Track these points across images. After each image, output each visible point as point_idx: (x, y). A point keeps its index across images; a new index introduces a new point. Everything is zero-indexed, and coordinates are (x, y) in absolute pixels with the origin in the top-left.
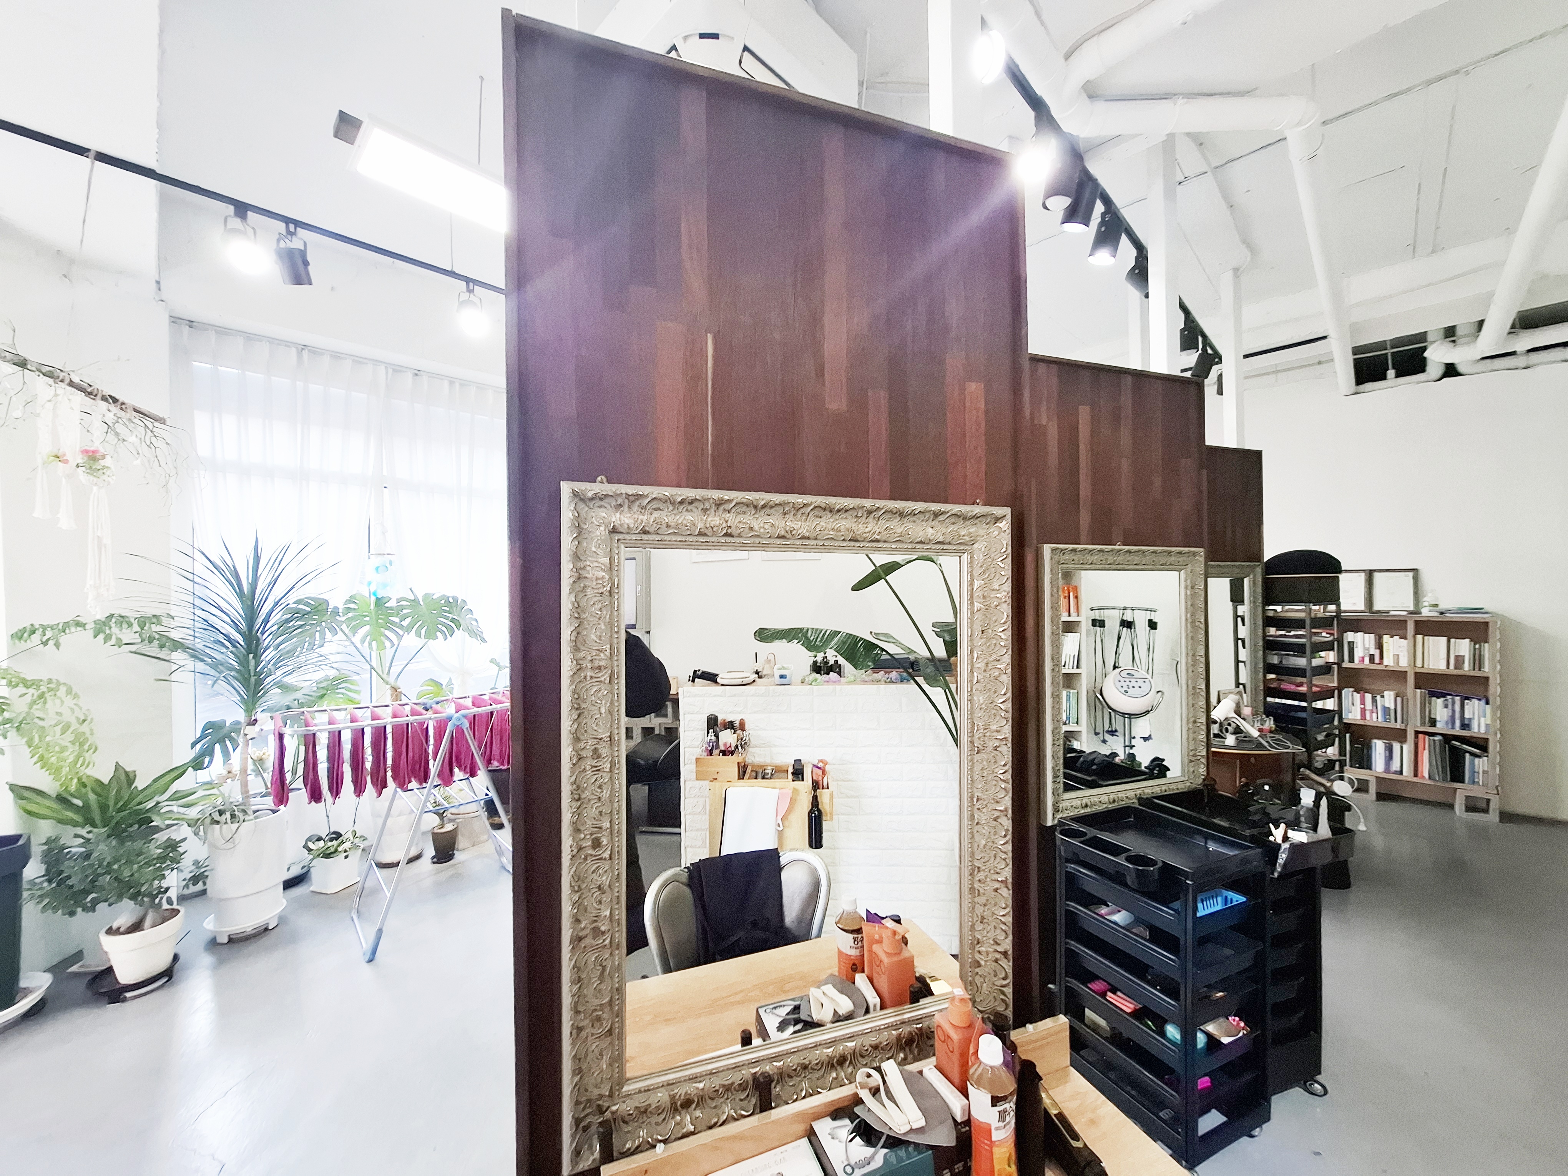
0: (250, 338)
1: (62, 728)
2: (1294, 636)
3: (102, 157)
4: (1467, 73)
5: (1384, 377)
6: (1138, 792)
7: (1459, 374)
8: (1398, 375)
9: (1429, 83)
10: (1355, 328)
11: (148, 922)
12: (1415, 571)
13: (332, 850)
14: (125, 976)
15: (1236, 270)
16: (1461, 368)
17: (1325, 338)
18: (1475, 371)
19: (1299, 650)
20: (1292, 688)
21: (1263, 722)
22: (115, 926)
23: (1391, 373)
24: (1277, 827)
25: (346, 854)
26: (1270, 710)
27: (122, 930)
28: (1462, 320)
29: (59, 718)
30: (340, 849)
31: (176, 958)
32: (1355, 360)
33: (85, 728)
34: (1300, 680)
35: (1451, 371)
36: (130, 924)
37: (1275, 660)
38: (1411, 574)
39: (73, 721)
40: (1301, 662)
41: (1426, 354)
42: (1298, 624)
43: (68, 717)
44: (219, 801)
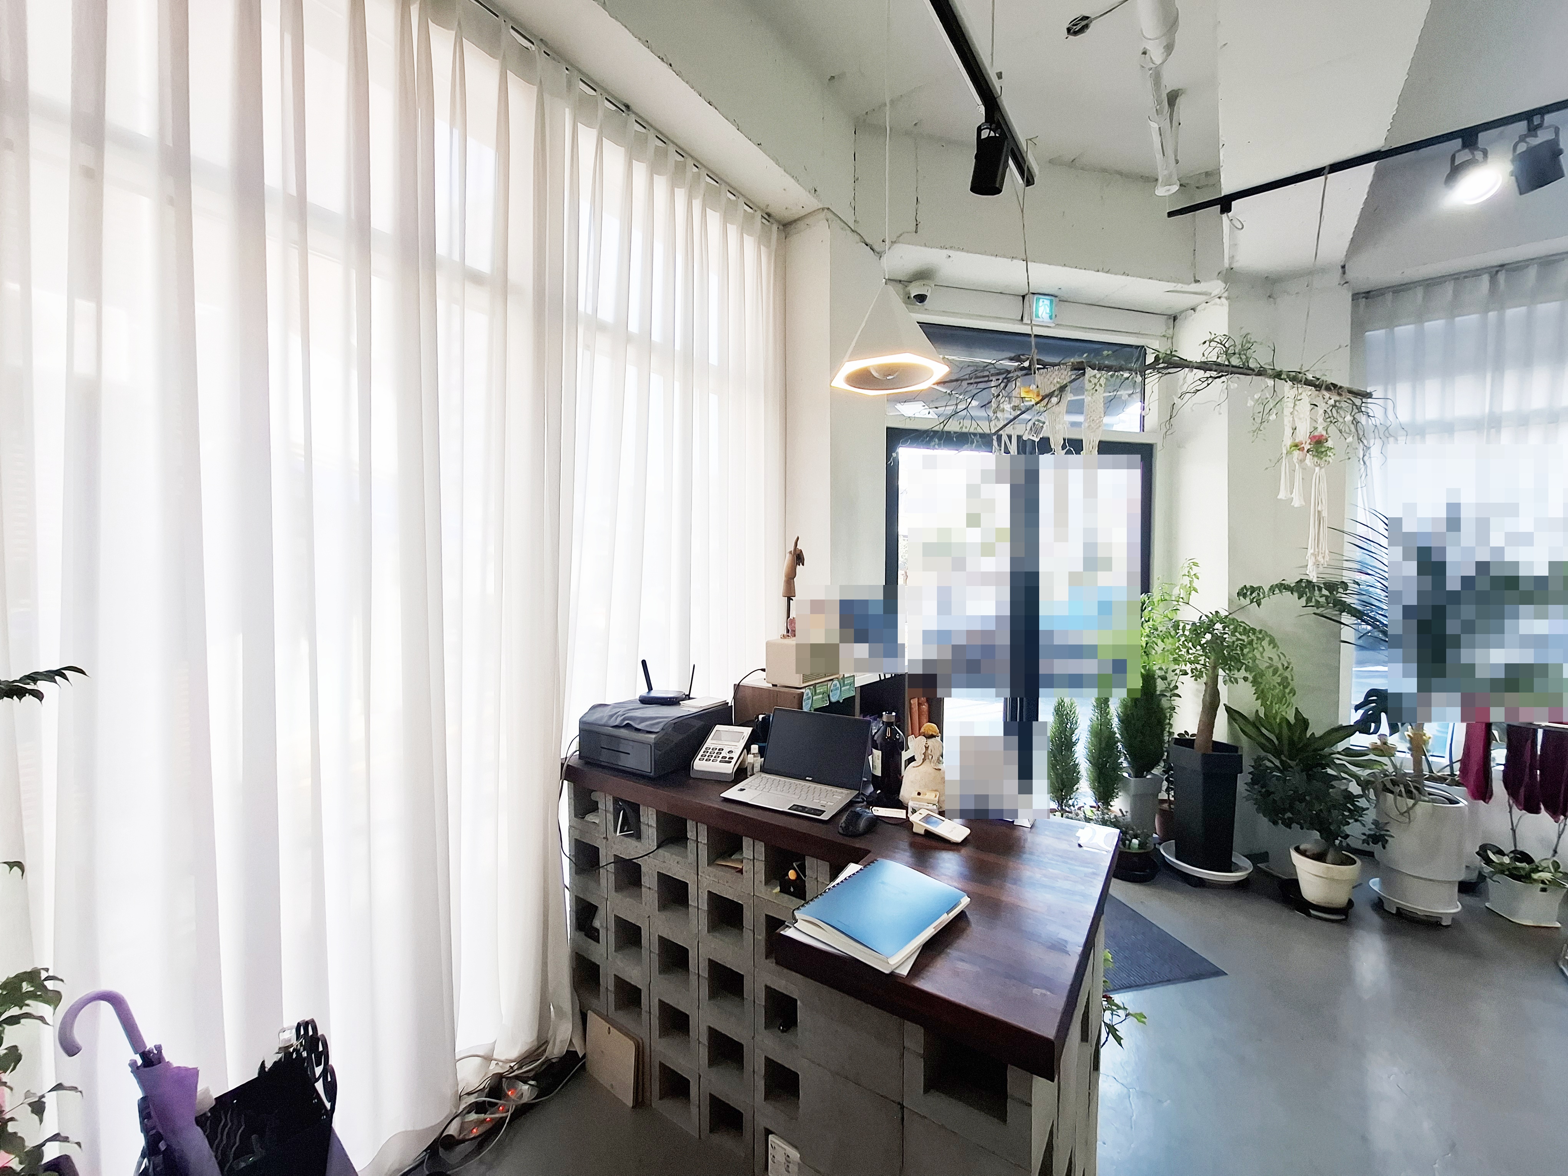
0: (1433, 283)
1: (1274, 672)
3: (1336, 167)
11: (1330, 858)
13: (1524, 872)
14: (1310, 894)
22: (1302, 848)
25: (1543, 884)
27: (1309, 853)
29: (1271, 662)
30: (1535, 876)
31: (1351, 902)
36: (1315, 852)
44: (1390, 771)
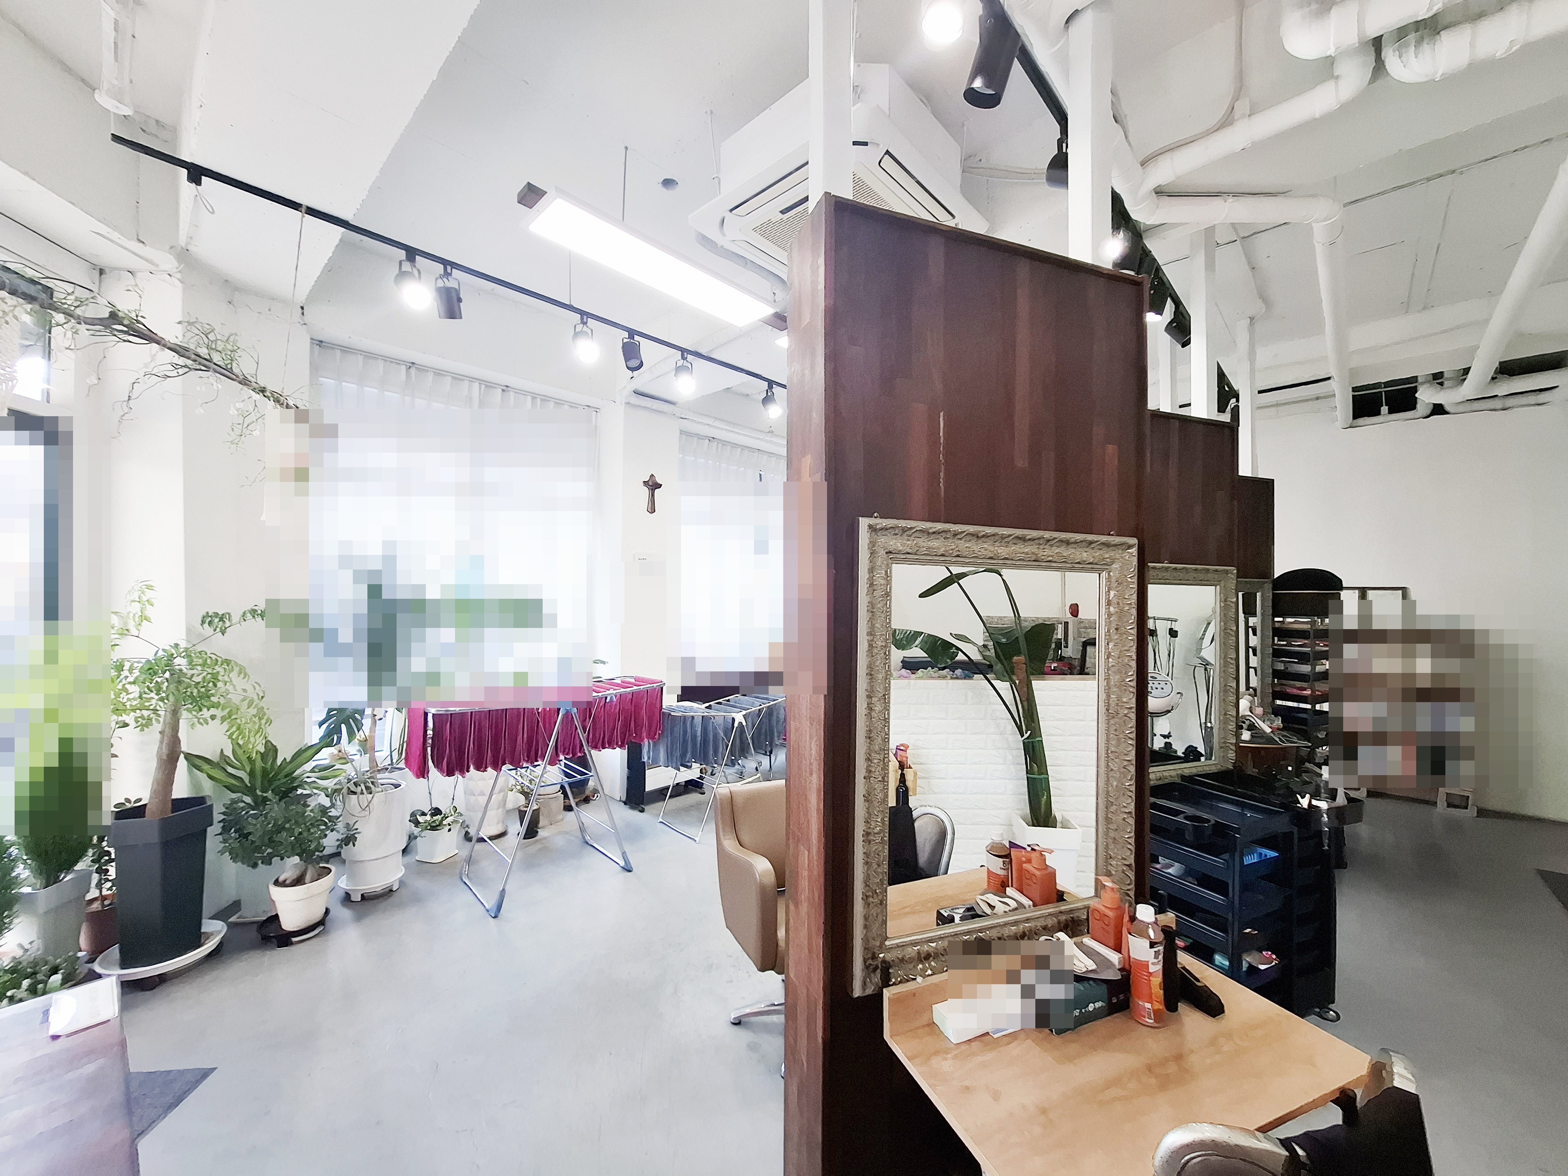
0: (369, 356)
1: (248, 704)
2: (1298, 645)
3: (311, 212)
4: (1462, 173)
5: (1377, 413)
6: (1179, 772)
7: (1447, 413)
8: (1391, 412)
9: (1429, 179)
10: (1353, 372)
11: (308, 877)
12: (1404, 590)
13: (437, 823)
14: (289, 923)
15: (1252, 319)
16: (1447, 408)
17: (1329, 378)
18: (1457, 411)
19: (1303, 658)
20: (1295, 692)
21: (1272, 722)
22: (281, 879)
23: (1384, 409)
24: (1303, 797)
25: (449, 827)
26: (1277, 711)
27: (288, 882)
28: (1448, 367)
29: (245, 694)
30: (444, 822)
31: (327, 911)
32: (1353, 396)
33: (262, 704)
34: (1304, 685)
35: (1438, 410)
36: (295, 877)
37: (1280, 667)
38: (1400, 592)
39: (256, 697)
40: (1305, 669)
41: (1417, 395)
42: (1302, 634)
43: (252, 694)
44: (352, 774)
